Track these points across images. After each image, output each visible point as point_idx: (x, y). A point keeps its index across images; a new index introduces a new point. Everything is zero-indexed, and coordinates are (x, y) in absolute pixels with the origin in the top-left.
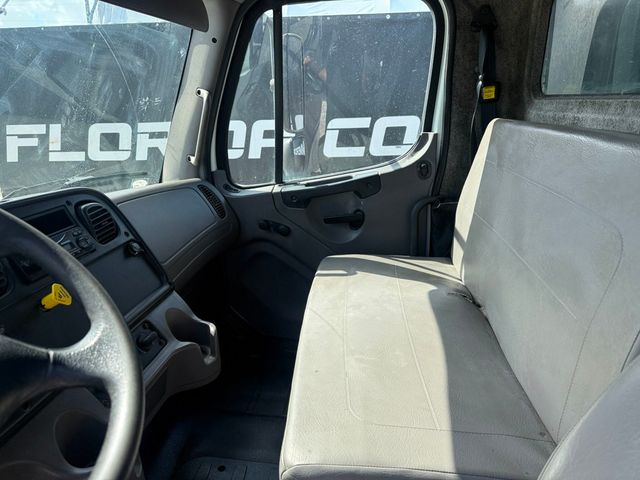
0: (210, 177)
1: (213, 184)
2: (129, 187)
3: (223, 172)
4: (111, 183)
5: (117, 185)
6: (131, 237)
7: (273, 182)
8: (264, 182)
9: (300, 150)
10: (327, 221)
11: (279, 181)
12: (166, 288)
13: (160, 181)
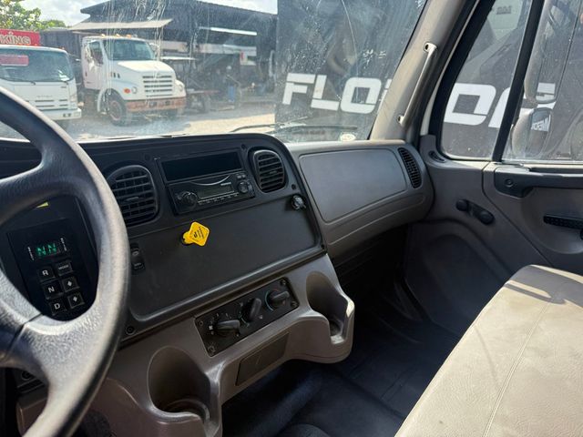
0: (417, 141)
1: (418, 150)
2: (337, 140)
3: (434, 137)
4: (323, 133)
5: (328, 135)
6: (298, 191)
7: (490, 158)
8: (479, 156)
9: (543, 125)
10: (548, 220)
11: (498, 157)
12: (316, 249)
13: (368, 139)
